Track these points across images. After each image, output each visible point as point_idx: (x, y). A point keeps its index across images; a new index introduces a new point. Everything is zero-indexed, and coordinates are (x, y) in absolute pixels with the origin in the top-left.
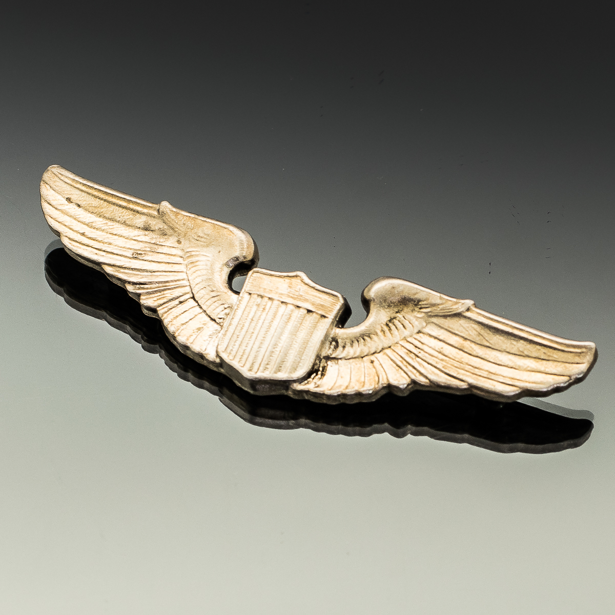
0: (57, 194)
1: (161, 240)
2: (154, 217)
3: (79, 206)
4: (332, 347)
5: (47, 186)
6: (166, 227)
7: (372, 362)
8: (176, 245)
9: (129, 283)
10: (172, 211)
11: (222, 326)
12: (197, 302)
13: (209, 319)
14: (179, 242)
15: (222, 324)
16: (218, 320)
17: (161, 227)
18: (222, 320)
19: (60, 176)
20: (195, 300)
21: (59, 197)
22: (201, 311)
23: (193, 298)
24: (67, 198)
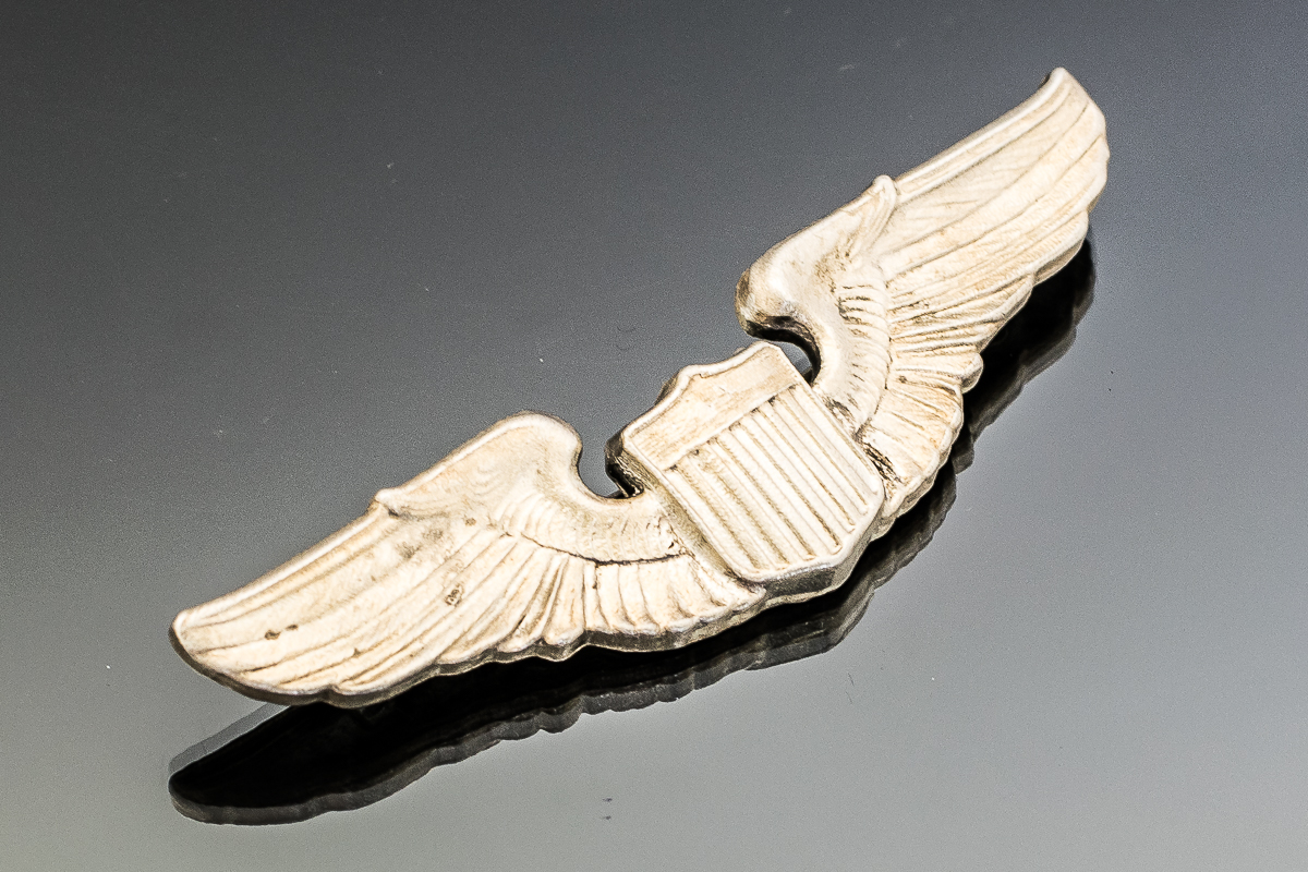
0: (245, 648)
1: (447, 546)
2: (397, 529)
3: (294, 627)
4: (841, 416)
5: (214, 652)
6: (428, 523)
7: (903, 380)
8: (472, 529)
9: (504, 640)
10: (411, 493)
11: (687, 553)
12: (612, 562)
13: (659, 563)
14: (470, 522)
15: (683, 550)
16: (671, 552)
17: (423, 530)
18: (676, 544)
19: (214, 620)
20: (604, 563)
21: (253, 646)
22: (634, 565)
23: (598, 563)
24: (266, 636)
